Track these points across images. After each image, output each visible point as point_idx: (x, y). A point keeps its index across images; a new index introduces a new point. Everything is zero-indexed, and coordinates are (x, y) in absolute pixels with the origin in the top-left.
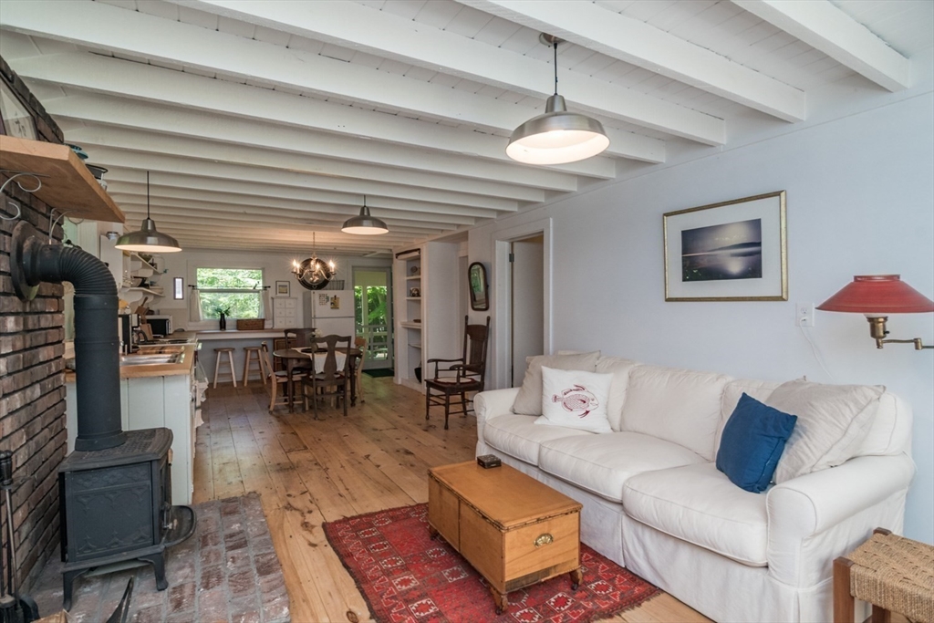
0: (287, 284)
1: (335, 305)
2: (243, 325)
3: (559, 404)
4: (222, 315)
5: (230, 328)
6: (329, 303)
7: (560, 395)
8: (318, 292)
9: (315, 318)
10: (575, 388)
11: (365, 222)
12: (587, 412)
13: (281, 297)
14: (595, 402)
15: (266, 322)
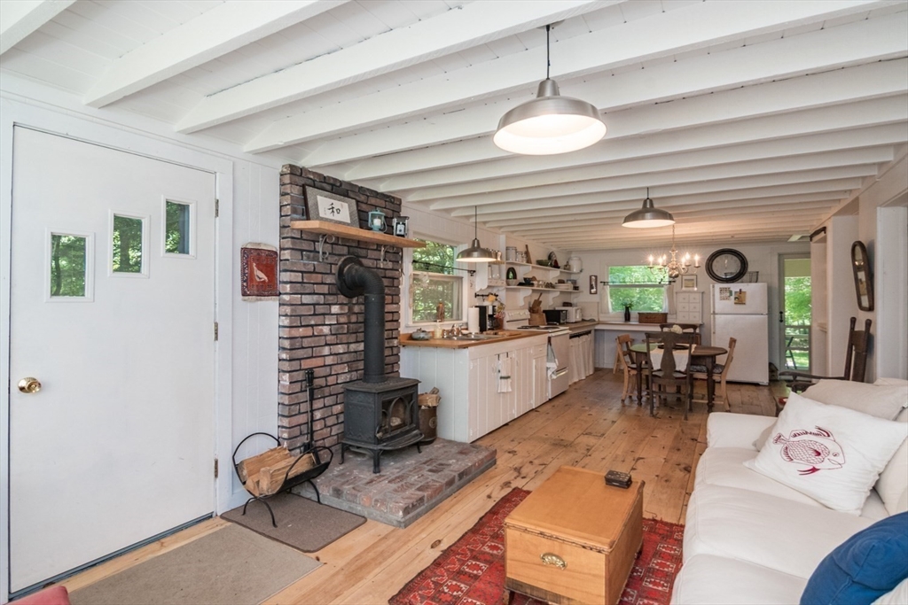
0: (694, 277)
1: (740, 299)
2: (646, 318)
3: (780, 446)
4: (627, 309)
5: (634, 321)
6: (733, 297)
7: (786, 434)
8: (719, 286)
9: (714, 313)
10: (815, 431)
11: (648, 215)
12: (814, 470)
13: (685, 292)
14: (839, 459)
15: (669, 316)
